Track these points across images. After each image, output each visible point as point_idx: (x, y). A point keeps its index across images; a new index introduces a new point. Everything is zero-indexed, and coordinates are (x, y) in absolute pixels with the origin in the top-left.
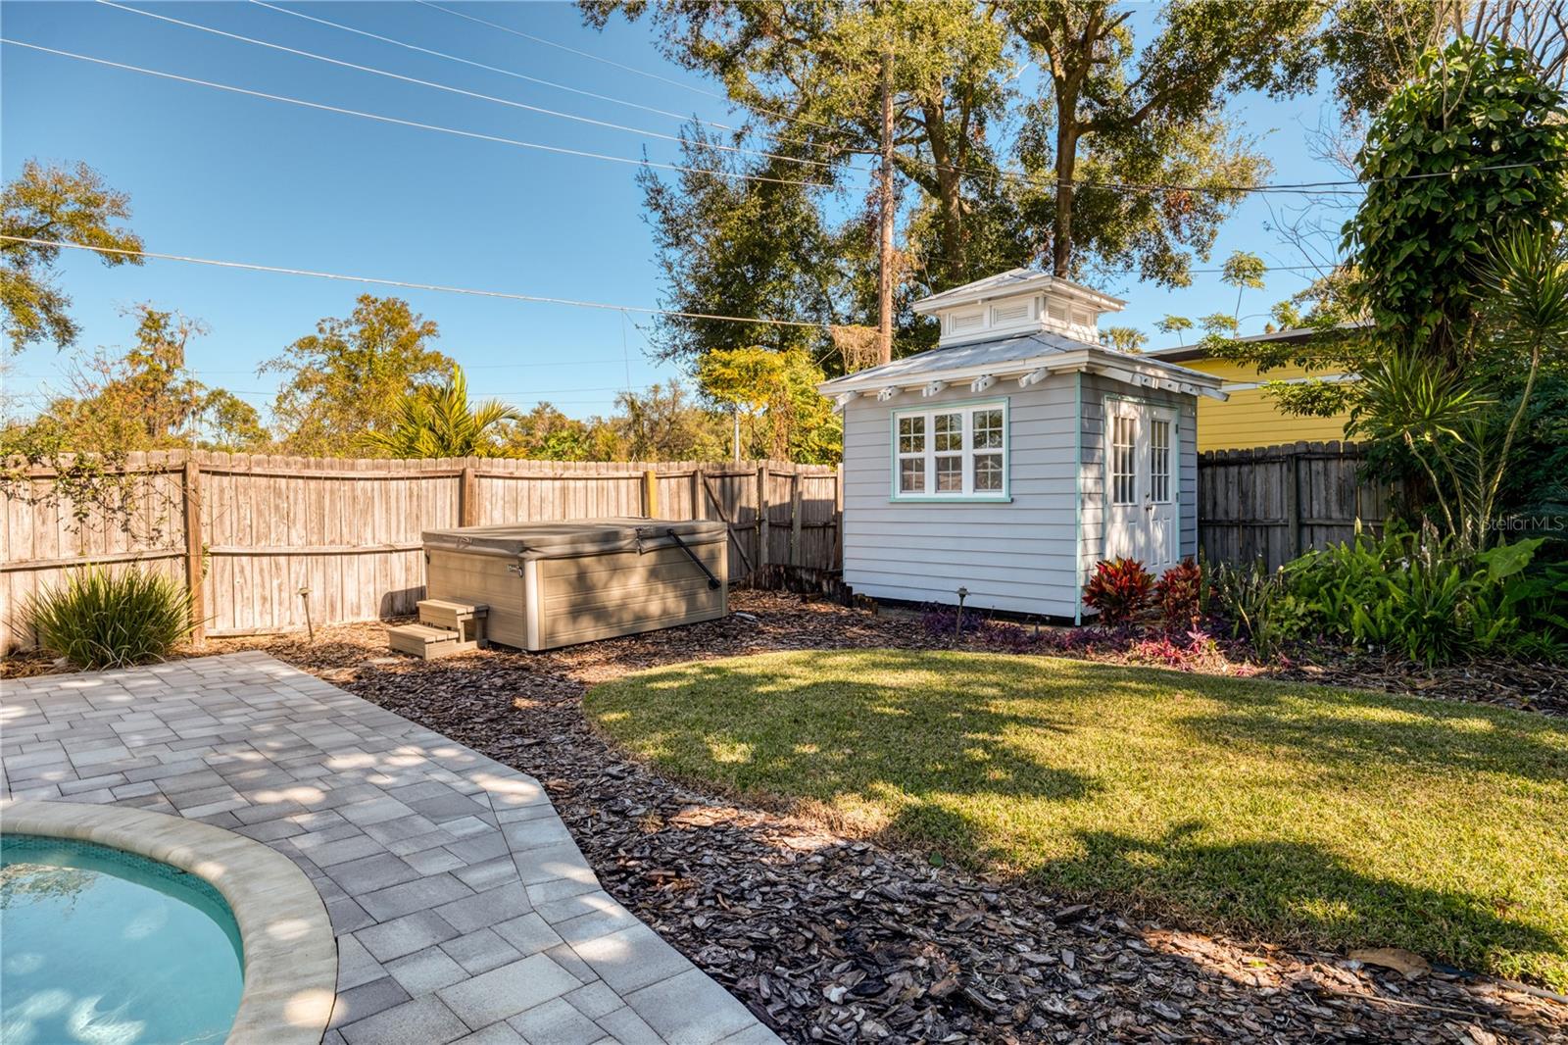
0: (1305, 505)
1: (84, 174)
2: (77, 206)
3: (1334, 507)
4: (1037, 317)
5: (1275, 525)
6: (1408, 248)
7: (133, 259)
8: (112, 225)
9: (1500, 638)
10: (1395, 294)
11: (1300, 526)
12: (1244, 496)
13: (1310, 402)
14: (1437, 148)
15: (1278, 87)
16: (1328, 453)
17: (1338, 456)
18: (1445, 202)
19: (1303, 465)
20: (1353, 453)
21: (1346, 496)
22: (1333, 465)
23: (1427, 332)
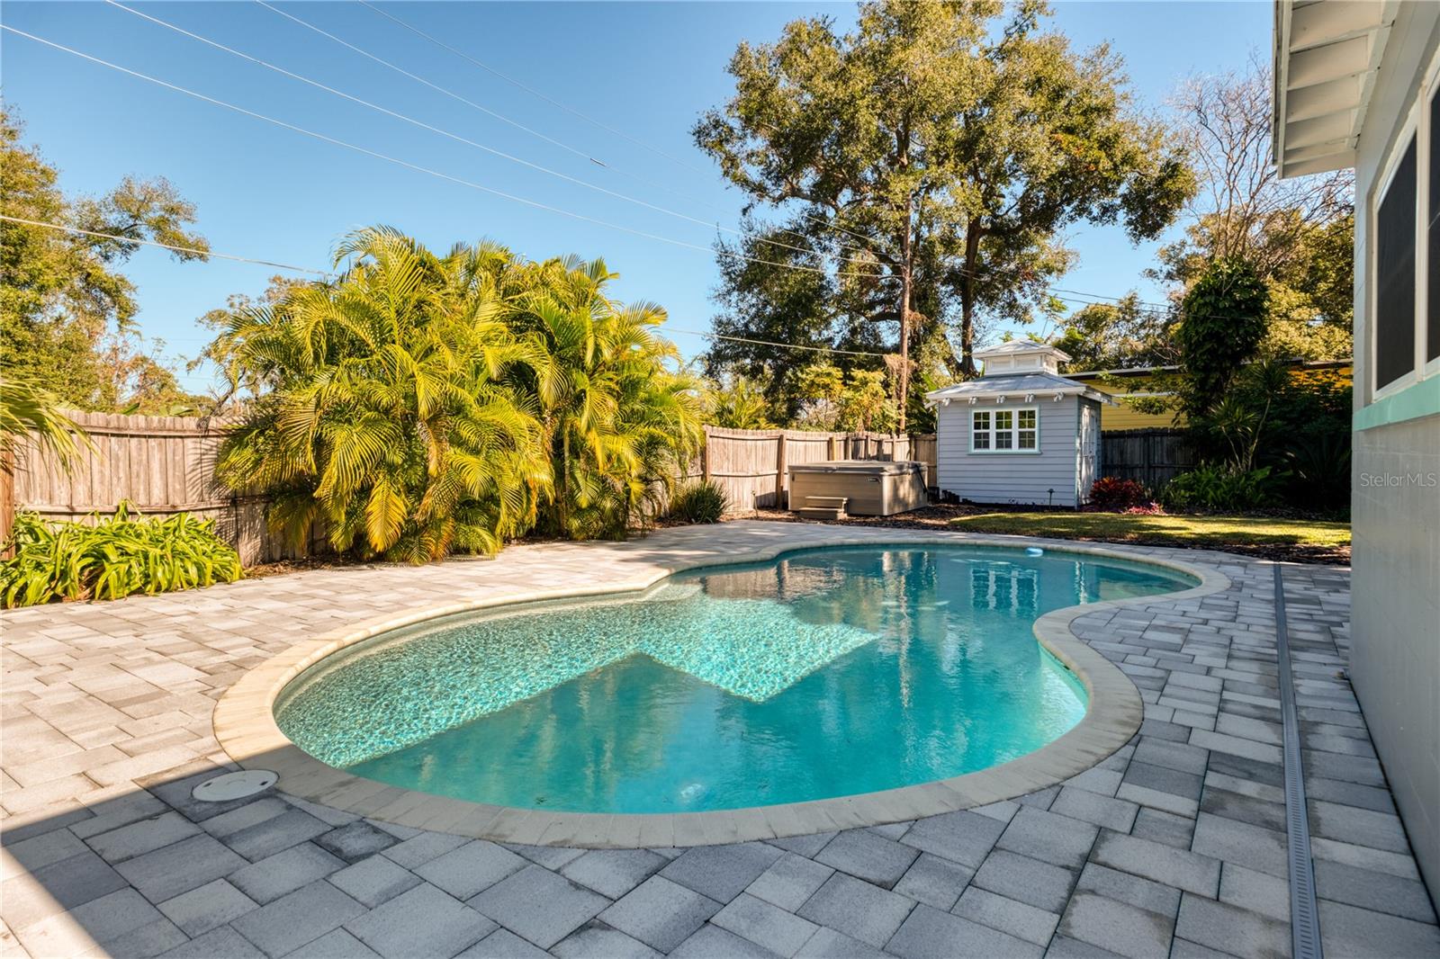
0: (1152, 457)
1: (164, 186)
2: (163, 213)
3: (1165, 458)
4: (1041, 365)
5: (1137, 467)
6: (1208, 346)
7: (201, 257)
8: (185, 229)
9: (1261, 500)
10: (1200, 364)
11: (1150, 467)
12: (1122, 453)
13: (1148, 407)
14: (1221, 305)
15: (1095, 219)
16: (1162, 433)
17: (1167, 434)
18: (1223, 328)
19: (1151, 438)
20: (1174, 433)
21: (1171, 453)
22: (1165, 439)
23: (1213, 381)
